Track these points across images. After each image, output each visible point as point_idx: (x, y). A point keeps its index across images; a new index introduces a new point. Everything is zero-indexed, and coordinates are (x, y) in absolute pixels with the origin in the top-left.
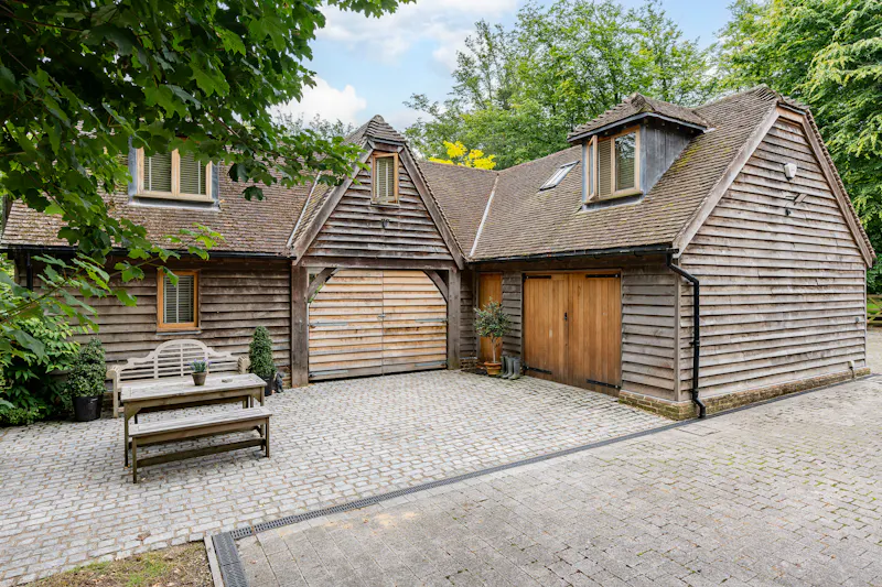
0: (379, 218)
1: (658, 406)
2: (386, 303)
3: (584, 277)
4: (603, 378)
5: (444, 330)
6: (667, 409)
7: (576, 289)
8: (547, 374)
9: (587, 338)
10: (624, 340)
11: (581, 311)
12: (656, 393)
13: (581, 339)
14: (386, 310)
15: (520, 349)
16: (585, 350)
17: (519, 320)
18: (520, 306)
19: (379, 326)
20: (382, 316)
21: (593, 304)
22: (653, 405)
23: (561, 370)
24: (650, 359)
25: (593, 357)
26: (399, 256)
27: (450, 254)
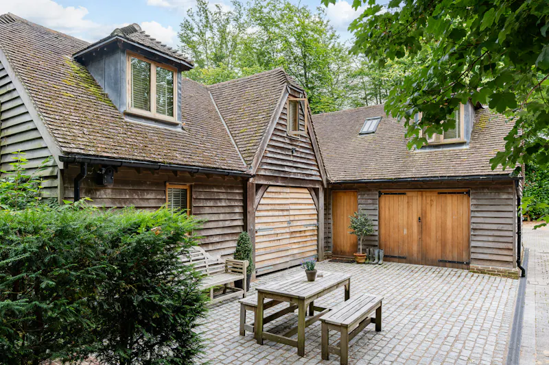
0: (290, 147)
1: (501, 272)
2: (292, 213)
3: (436, 194)
4: (453, 257)
5: (316, 233)
6: (509, 273)
7: (429, 202)
8: (402, 259)
9: (439, 234)
10: (472, 233)
11: (434, 216)
12: (498, 264)
13: (433, 234)
14: (292, 218)
15: (377, 243)
16: (437, 241)
17: (377, 223)
18: (377, 214)
19: (288, 231)
20: (289, 222)
21: (444, 211)
22: (498, 271)
23: (415, 255)
24: (494, 243)
25: (444, 245)
26: (299, 176)
27: (321, 176)
